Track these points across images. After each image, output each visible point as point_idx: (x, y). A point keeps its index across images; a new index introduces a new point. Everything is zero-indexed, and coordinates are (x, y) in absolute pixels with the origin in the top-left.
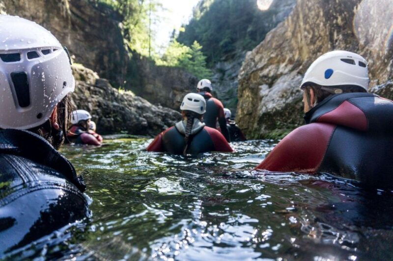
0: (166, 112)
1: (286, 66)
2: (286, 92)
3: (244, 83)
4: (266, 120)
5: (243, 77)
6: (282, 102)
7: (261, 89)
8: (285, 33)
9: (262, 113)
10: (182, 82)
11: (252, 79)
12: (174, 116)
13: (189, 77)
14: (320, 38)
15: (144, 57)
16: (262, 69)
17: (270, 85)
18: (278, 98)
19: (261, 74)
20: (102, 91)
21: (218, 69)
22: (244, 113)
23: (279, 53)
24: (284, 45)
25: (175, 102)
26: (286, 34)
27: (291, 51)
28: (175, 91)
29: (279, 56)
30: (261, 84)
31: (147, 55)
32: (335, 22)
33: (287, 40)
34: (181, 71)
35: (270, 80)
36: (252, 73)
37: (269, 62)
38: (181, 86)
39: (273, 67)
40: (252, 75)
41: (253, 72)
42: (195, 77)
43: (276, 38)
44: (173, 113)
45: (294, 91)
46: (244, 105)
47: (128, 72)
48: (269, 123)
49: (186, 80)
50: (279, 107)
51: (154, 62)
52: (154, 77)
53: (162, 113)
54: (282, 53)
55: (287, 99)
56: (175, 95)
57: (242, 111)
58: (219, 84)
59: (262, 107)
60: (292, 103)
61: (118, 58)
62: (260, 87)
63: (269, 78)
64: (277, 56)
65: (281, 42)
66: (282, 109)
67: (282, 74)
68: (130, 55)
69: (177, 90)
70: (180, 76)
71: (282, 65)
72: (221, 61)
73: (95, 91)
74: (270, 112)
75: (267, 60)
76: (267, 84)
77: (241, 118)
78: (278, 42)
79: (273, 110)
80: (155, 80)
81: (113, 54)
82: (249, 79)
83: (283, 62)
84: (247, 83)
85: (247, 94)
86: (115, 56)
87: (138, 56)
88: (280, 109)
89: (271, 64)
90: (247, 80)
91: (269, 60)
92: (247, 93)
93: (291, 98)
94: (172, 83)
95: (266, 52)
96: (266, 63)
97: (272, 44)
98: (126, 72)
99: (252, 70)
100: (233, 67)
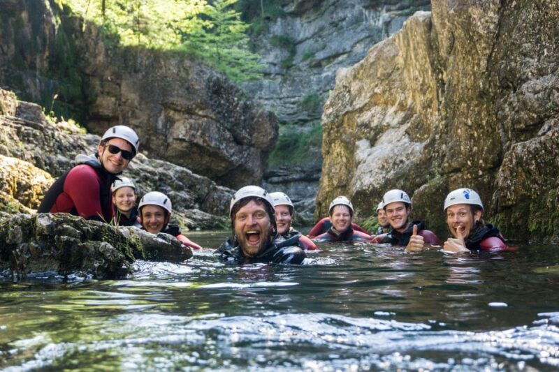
0: (160, 170)
1: (396, 112)
2: (387, 163)
3: (332, 131)
4: (360, 202)
5: (330, 120)
6: (381, 176)
7: (358, 147)
8: (394, 56)
9: (355, 192)
10: (189, 89)
11: (345, 125)
12: (180, 179)
13: (206, 77)
14: (430, 89)
15: (91, 24)
16: (361, 110)
17: (373, 142)
18: (376, 170)
19: (359, 121)
20: (38, 132)
21: (275, 37)
22: (333, 184)
23: (387, 87)
24: (393, 77)
25: (170, 140)
26: (396, 59)
27: (404, 89)
28: (172, 113)
29: (387, 93)
30: (360, 139)
31: (100, 21)
32: (440, 76)
33: (398, 69)
34: (187, 63)
35: (372, 133)
36: (344, 115)
37: (372, 101)
38: (189, 100)
39: (377, 109)
40: (346, 119)
41: (347, 113)
42: (222, 78)
43: (382, 63)
44: (177, 172)
45: (398, 161)
46: (333, 171)
47: (51, 63)
48: (364, 207)
49: (199, 86)
50: (378, 184)
51: (117, 38)
52: (118, 77)
53: (153, 173)
54: (390, 89)
55: (387, 172)
56: (170, 122)
57: (329, 181)
58: (279, 79)
59: (357, 180)
60: (392, 179)
61: (27, 30)
62: (357, 143)
63: (371, 129)
64: (384, 92)
65: (389, 71)
66: (381, 187)
67: (389, 125)
68: (56, 21)
69: (176, 110)
70: (183, 74)
71: (391, 110)
72: (284, 16)
73: (28, 135)
74: (365, 190)
75: (369, 95)
76: (367, 139)
77: (327, 193)
78: (385, 70)
79: (369, 187)
80: (119, 85)
81: (11, 20)
82: (341, 125)
83: (392, 105)
84: (337, 132)
85: (338, 150)
86: (19, 24)
87: (77, 24)
88: (378, 186)
89: (376, 104)
90: (337, 127)
91: (371, 97)
92: (337, 148)
93: (392, 172)
94: (165, 92)
95: (368, 81)
96: (367, 101)
97: (376, 70)
98: (46, 64)
99: (346, 110)
100: (318, 34)
